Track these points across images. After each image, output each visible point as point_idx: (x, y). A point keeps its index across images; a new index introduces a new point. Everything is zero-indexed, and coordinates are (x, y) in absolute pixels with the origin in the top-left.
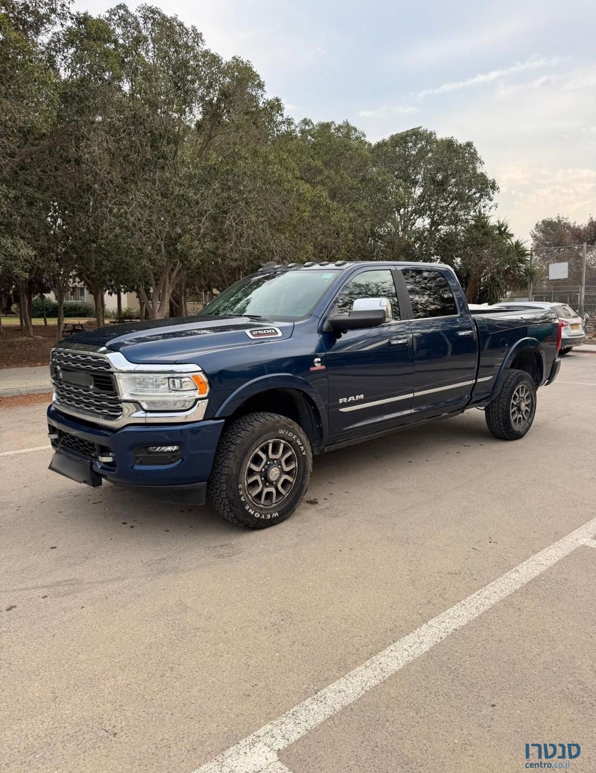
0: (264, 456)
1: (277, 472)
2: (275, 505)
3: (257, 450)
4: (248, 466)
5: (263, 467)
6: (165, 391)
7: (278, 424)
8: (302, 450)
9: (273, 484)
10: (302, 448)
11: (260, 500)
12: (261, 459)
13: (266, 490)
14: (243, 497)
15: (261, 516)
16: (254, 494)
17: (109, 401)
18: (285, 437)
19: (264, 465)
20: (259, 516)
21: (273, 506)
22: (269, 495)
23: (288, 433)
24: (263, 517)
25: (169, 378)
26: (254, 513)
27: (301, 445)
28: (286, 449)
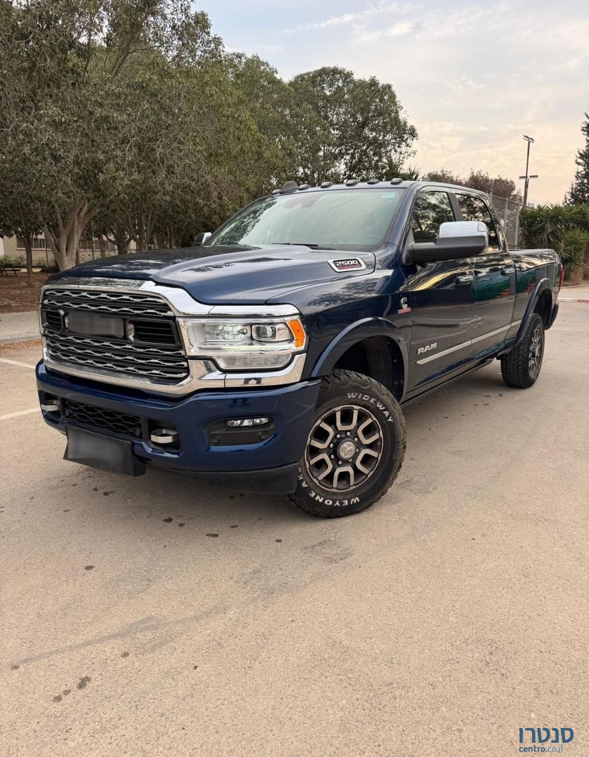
0: (329, 429)
1: (351, 448)
2: (354, 487)
3: (319, 422)
4: (308, 443)
5: (331, 442)
6: (245, 342)
7: (346, 387)
8: (387, 415)
9: (348, 462)
10: (386, 413)
11: (332, 483)
12: (327, 434)
13: (339, 470)
14: (304, 483)
15: (334, 502)
16: (321, 477)
17: (165, 358)
18: (359, 401)
19: (332, 439)
20: (331, 503)
21: (351, 488)
22: (344, 476)
23: (362, 397)
24: (337, 503)
25: (251, 325)
26: (324, 501)
27: (384, 410)
28: (362, 417)
